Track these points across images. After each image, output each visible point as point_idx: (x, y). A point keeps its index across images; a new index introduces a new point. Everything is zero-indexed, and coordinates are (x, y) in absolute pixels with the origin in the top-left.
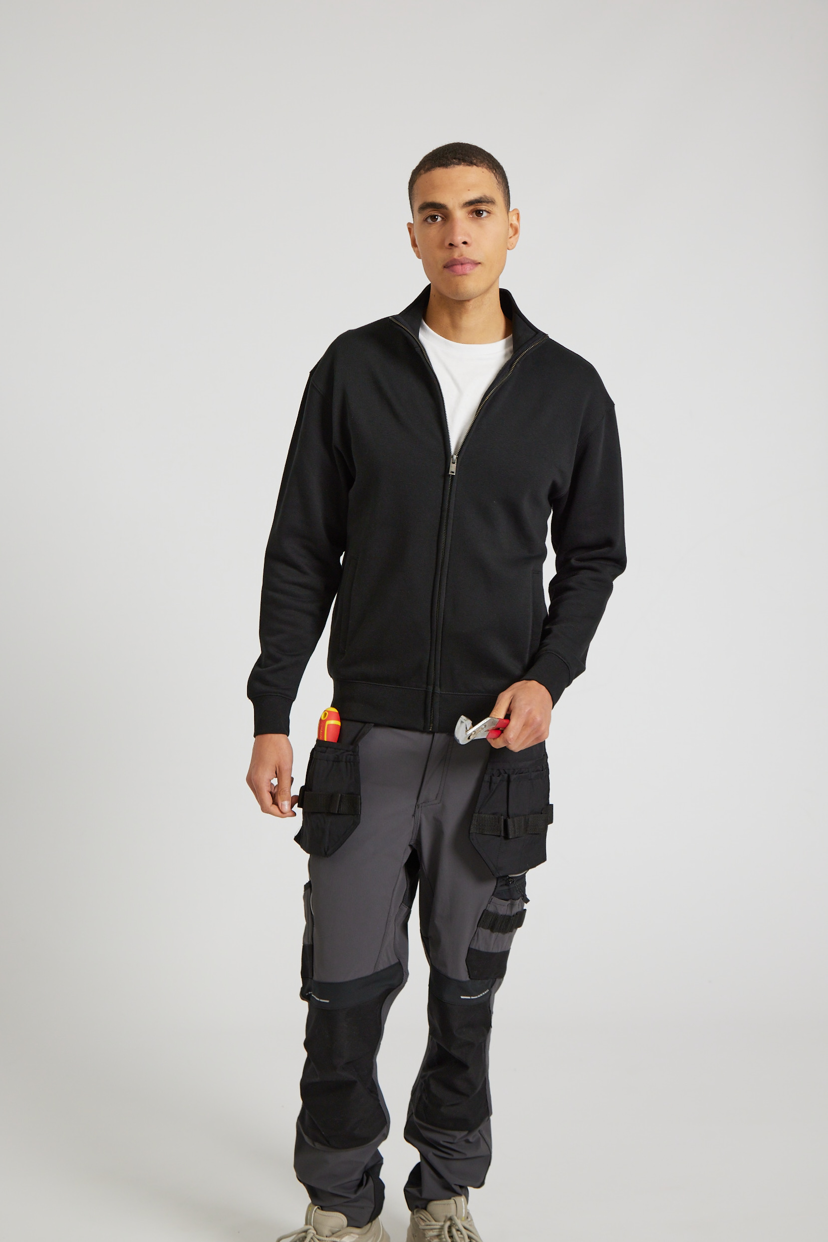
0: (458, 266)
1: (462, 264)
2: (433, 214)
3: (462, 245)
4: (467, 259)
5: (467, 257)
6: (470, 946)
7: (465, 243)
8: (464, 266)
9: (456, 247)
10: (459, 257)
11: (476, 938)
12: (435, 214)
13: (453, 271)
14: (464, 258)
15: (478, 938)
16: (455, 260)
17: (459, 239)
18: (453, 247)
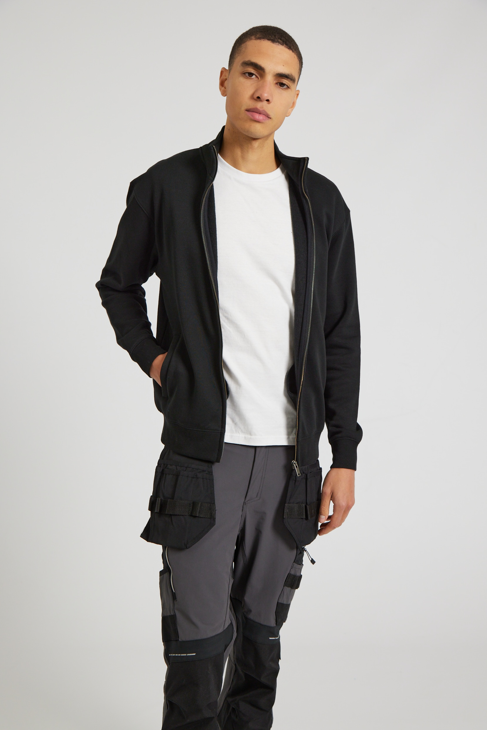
0: (257, 114)
1: (260, 114)
2: (252, 72)
3: (266, 101)
4: (265, 112)
5: (266, 110)
6: (278, 600)
7: (268, 100)
8: (260, 115)
9: (261, 101)
10: (261, 108)
11: (282, 594)
12: (255, 73)
13: (252, 116)
14: (264, 110)
15: (283, 594)
16: (257, 109)
17: (266, 96)
18: (258, 100)
